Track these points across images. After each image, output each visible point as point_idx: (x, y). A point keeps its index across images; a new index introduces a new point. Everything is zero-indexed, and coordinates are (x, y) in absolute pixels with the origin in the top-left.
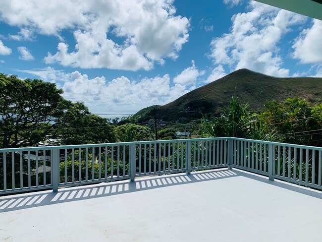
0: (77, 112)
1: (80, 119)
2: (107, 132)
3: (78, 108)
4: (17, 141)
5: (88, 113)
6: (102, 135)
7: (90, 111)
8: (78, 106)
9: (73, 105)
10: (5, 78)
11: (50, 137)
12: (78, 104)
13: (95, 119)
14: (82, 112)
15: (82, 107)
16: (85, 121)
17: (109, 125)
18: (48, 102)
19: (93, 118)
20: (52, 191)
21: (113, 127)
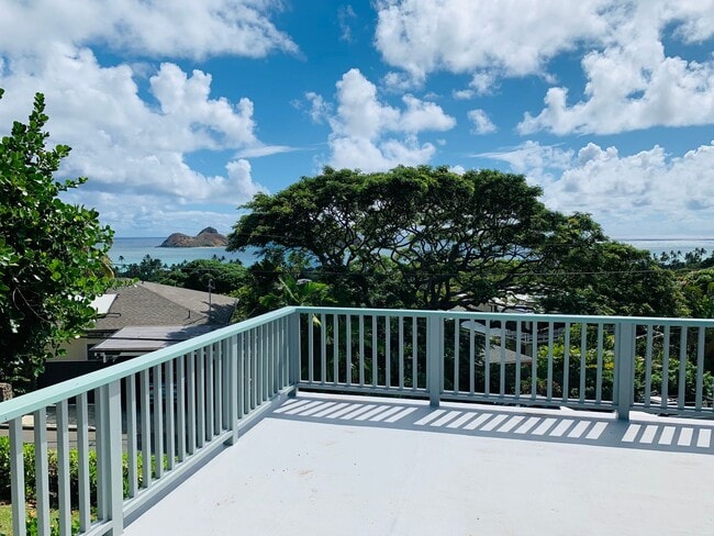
0: (574, 236)
1: (580, 251)
2: (649, 287)
3: (575, 227)
4: (450, 294)
5: (600, 238)
6: (636, 291)
7: (605, 234)
8: (577, 222)
9: (565, 221)
10: (427, 173)
11: (516, 291)
12: (578, 218)
13: (619, 253)
14: (587, 235)
15: (585, 223)
16: (596, 256)
17: (656, 268)
18: (514, 217)
19: (612, 251)
20: (427, 403)
21: (668, 275)
